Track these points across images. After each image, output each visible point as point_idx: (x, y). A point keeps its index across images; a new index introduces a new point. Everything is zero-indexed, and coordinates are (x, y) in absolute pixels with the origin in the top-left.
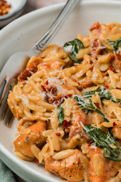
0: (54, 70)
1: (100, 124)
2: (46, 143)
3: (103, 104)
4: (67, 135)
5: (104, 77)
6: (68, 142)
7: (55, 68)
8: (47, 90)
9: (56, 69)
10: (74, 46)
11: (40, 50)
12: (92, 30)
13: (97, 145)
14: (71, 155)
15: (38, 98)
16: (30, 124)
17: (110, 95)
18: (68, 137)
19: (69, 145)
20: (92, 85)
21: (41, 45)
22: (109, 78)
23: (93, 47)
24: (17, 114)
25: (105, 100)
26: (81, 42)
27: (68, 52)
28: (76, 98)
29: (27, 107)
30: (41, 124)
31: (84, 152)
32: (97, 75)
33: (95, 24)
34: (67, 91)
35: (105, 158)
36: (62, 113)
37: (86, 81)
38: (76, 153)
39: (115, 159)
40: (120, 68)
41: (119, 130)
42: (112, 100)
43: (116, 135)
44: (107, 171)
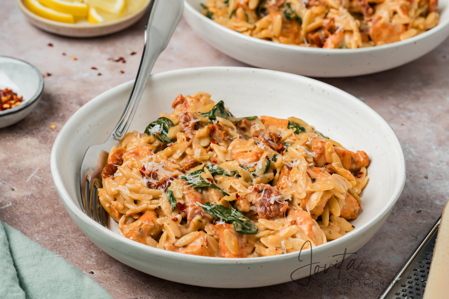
0: (145, 157)
1: (219, 201)
2: (162, 232)
3: (216, 181)
4: (184, 220)
5: (207, 152)
6: (187, 227)
7: (145, 155)
8: (146, 175)
9: (147, 155)
10: (162, 125)
11: (119, 140)
12: (175, 106)
13: (223, 220)
14: (197, 237)
15: (139, 185)
17: (222, 170)
18: (186, 222)
19: (190, 228)
20: (196, 164)
21: (119, 134)
22: (215, 152)
23: (184, 123)
24: (116, 212)
25: (218, 176)
26: (168, 120)
27: (157, 133)
28: (185, 178)
30: (150, 213)
31: (209, 233)
32: (200, 150)
33: (178, 97)
34: (171, 172)
35: (237, 233)
36: (172, 196)
37: (187, 161)
38: (201, 235)
39: (248, 232)
40: (224, 139)
41: (244, 201)
42: (226, 174)
43: (242, 208)
44: (242, 248)
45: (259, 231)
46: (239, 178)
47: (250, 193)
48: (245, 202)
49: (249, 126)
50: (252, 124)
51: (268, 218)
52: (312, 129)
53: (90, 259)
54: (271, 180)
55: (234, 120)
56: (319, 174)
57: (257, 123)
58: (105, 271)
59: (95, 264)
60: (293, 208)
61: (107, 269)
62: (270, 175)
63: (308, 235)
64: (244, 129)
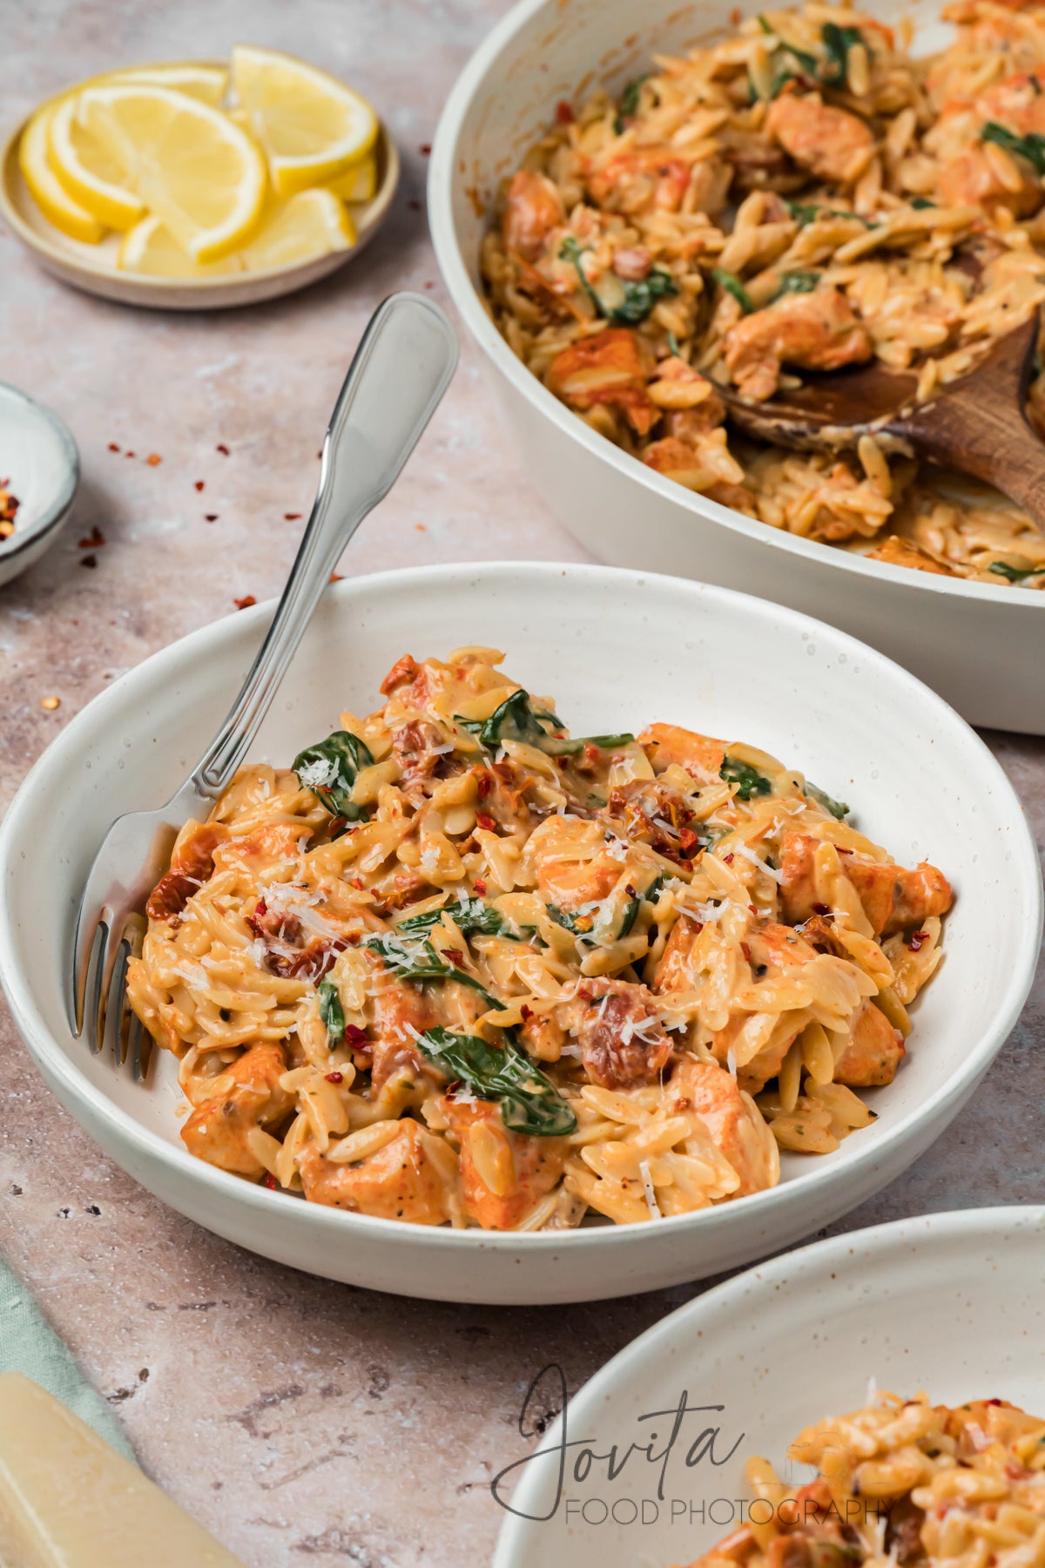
0: (276, 860)
1: (474, 1022)
2: (297, 1114)
3: (475, 954)
4: (364, 1078)
5: (462, 856)
6: (372, 1100)
7: (279, 853)
8: (265, 932)
9: (283, 855)
10: (338, 760)
11: (211, 796)
12: (389, 688)
13: (476, 1091)
14: (391, 1139)
15: (241, 965)
16: (227, 1059)
17: (495, 918)
18: (369, 1085)
19: (378, 1108)
20: (424, 890)
21: (211, 776)
22: (484, 858)
23: (404, 754)
24: (173, 1036)
25: (481, 937)
26: (357, 743)
27: (318, 786)
28: (378, 947)
29: (205, 1004)
30: (265, 1052)
31: (432, 1123)
32: (437, 853)
33: (400, 663)
34: (340, 924)
35: (512, 1132)
36: (335, 1006)
37: (399, 879)
38: (407, 1131)
39: (545, 1129)
40: (516, 815)
41: (544, 1031)
42: (506, 932)
43: (538, 1049)
44: (524, 1176)
45: (579, 1126)
46: (543, 950)
47: (568, 1004)
48: (548, 1032)
49: (605, 766)
50: (614, 759)
51: (613, 1084)
52: (794, 786)
53: (97, 1163)
54: (637, 957)
55: (557, 747)
56: (781, 950)
57: (631, 758)
58: (134, 1208)
59: (107, 1183)
60: (690, 1057)
61: (140, 1202)
62: (637, 942)
63: (723, 1147)
64: (588, 775)
